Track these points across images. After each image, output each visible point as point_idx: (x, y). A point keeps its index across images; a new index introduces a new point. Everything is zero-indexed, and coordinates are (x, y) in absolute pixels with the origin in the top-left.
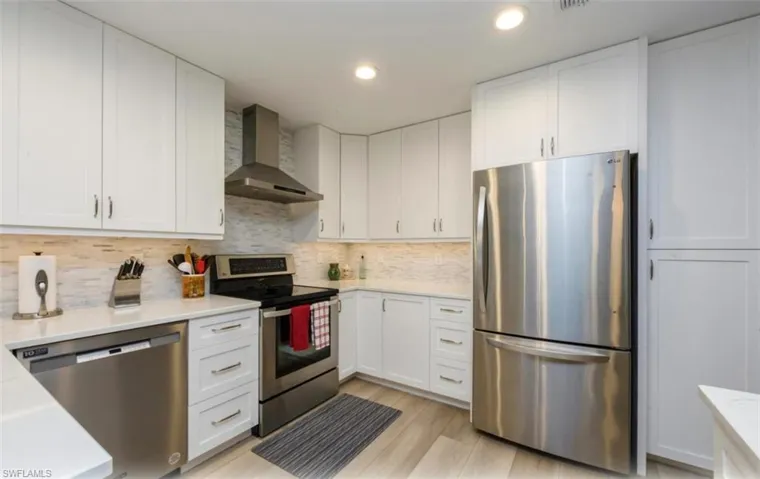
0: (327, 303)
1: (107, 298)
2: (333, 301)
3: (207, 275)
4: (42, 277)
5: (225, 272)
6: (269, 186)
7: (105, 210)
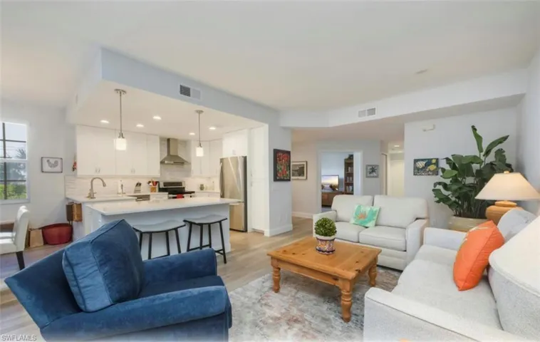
0: (190, 194)
1: (134, 191)
2: (192, 194)
3: (157, 187)
4: (122, 186)
6: (172, 162)
7: (133, 171)
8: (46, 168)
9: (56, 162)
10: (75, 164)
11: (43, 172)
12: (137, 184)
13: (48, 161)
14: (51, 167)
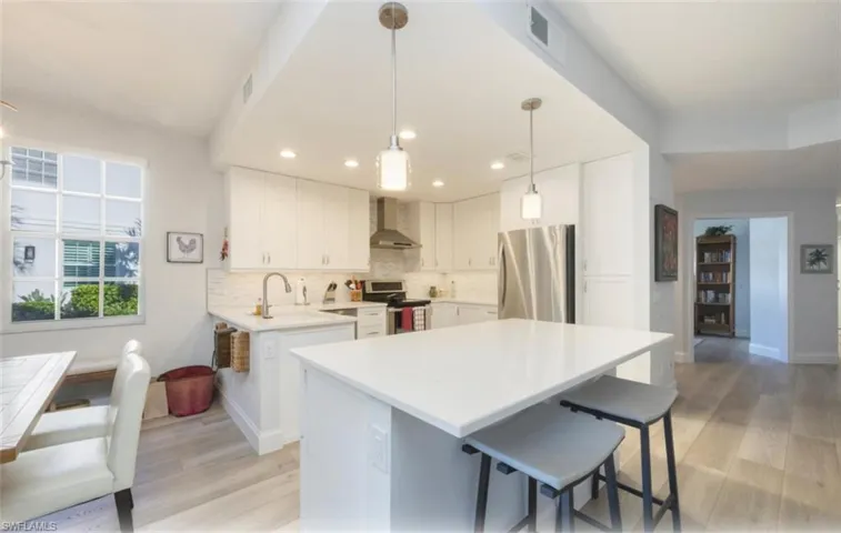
0: (423, 308)
1: (322, 299)
2: (427, 307)
3: (361, 291)
4: (305, 289)
5: (369, 290)
6: (392, 244)
7: (325, 260)
8: (176, 254)
9: (193, 242)
10: (226, 245)
11: (168, 261)
12: (331, 286)
13: (179, 239)
14: (183, 251)
